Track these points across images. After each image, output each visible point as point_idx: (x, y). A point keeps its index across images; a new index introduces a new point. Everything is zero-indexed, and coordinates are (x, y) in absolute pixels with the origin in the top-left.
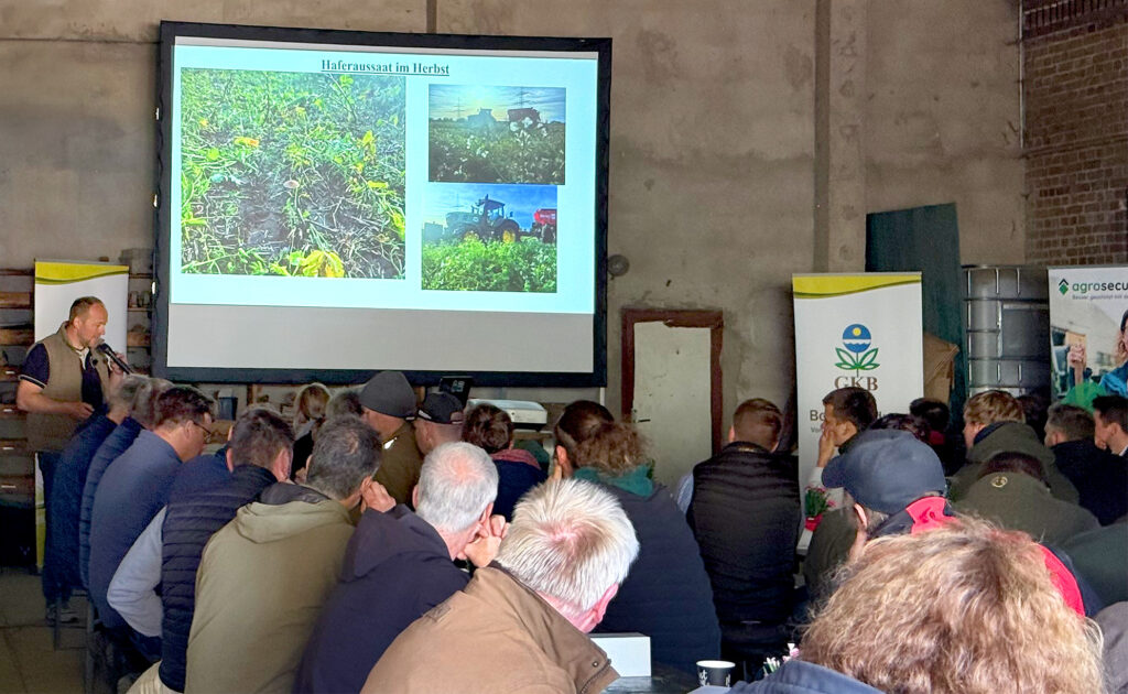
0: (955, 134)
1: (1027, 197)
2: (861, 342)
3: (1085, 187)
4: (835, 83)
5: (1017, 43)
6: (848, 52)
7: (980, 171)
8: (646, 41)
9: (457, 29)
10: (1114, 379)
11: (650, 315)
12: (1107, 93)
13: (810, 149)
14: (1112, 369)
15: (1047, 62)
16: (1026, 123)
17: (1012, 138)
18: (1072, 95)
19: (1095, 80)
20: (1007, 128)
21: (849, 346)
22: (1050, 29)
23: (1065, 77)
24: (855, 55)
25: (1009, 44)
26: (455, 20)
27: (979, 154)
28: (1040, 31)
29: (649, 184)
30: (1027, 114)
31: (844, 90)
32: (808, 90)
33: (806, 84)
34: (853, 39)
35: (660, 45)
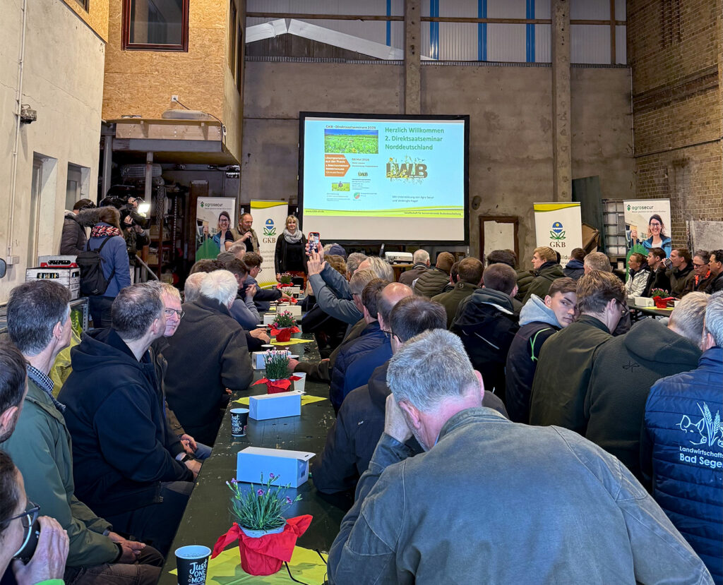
0: (608, 149)
1: (636, 173)
2: (559, 229)
3: (654, 169)
4: (558, 131)
5: (631, 114)
6: (563, 118)
7: (618, 163)
8: (488, 116)
9: (414, 113)
10: (647, 243)
11: (490, 218)
12: (660, 133)
13: (551, 155)
14: (646, 239)
15: (641, 121)
16: (635, 144)
17: (630, 150)
18: (649, 133)
19: (656, 128)
20: (628, 147)
21: (555, 230)
22: (642, 109)
23: (648, 127)
24: (566, 119)
25: (628, 115)
26: (413, 109)
27: (617, 156)
28: (639, 110)
29: (489, 169)
30: (635, 141)
31: (563, 133)
32: (550, 133)
33: (549, 131)
34: (565, 114)
35: (493, 117)
